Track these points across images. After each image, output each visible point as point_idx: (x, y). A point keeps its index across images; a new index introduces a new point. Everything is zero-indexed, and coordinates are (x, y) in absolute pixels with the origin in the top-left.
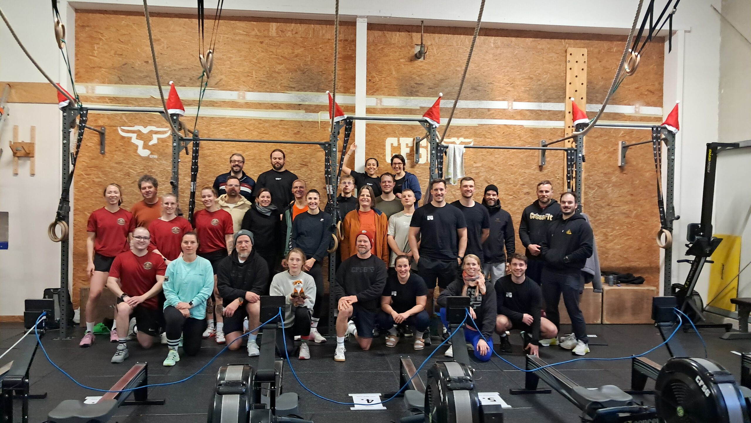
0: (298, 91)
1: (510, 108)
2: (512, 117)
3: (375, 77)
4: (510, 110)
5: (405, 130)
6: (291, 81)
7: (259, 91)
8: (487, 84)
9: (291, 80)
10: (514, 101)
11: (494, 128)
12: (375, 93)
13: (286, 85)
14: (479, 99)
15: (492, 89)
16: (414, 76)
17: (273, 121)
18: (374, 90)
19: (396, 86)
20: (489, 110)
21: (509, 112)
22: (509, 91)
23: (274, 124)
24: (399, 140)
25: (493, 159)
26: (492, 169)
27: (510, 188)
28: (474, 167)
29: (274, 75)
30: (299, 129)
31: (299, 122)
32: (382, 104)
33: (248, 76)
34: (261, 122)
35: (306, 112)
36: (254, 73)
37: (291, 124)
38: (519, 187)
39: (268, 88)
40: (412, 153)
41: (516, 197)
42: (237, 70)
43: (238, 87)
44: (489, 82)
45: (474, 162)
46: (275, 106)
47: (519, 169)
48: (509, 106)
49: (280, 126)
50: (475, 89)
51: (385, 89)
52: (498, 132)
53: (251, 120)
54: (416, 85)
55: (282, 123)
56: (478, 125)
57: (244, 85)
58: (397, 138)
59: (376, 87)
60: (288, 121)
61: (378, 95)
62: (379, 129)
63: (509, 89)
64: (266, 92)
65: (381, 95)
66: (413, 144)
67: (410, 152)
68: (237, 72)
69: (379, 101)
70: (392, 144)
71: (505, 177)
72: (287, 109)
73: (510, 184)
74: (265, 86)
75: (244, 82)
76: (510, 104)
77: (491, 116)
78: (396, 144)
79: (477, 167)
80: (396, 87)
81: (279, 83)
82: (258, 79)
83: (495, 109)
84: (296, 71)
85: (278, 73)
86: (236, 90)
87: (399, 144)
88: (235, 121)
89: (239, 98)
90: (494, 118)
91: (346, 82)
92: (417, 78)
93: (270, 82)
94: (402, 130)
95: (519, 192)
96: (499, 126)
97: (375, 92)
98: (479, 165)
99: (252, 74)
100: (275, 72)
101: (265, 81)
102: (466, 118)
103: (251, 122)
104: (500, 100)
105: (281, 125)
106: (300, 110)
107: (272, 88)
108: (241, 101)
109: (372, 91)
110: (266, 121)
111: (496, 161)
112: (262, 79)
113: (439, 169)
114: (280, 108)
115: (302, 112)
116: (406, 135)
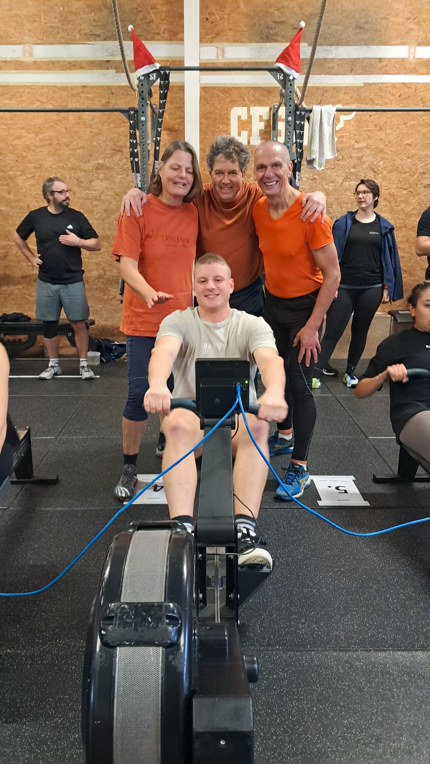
0: (105, 40)
1: (412, 57)
2: (414, 71)
3: (214, 14)
4: (412, 60)
5: (257, 95)
6: (94, 26)
7: (52, 44)
8: (379, 20)
9: (94, 24)
10: (419, 45)
11: (387, 89)
12: (215, 40)
13: (87, 31)
14: (367, 43)
15: (386, 28)
16: (271, 10)
17: (73, 88)
18: (214, 35)
19: (245, 26)
20: (380, 60)
21: (410, 62)
22: (411, 29)
23: (74, 92)
24: (249, 111)
25: (383, 136)
26: (381, 151)
27: (404, 179)
28: (355, 149)
29: (71, 17)
30: (109, 98)
31: (108, 87)
32: (226, 56)
33: (35, 21)
34: (56, 89)
35: (116, 72)
36: (42, 15)
37: (97, 91)
38: (418, 177)
39: (63, 38)
40: (268, 129)
41: (412, 192)
42: (19, 13)
43: (22, 38)
44: (383, 16)
45: (356, 142)
46: (74, 66)
47: (419, 150)
48: (410, 54)
49: (82, 95)
50: (361, 28)
51: (230, 34)
52: (393, 95)
53: (43, 87)
54: (273, 25)
55: (85, 90)
56: (363, 85)
57: (29, 35)
58: (246, 108)
59: (215, 30)
60: (93, 87)
61: (219, 41)
62: (221, 95)
63: (412, 26)
64: (61, 43)
65: (223, 41)
66: (270, 116)
67: (265, 128)
68: (19, 16)
69: (220, 52)
70: (239, 117)
71: (398, 162)
72: (91, 69)
73: (405, 172)
74: (59, 36)
75: (29, 30)
76: (412, 50)
77: (383, 70)
78: (244, 117)
79: (360, 149)
80: (245, 29)
81: (78, 29)
82: (48, 25)
83: (389, 60)
84: (100, 10)
85: (76, 14)
86: (20, 44)
87: (250, 117)
88: (21, 90)
89: (24, 55)
90: (387, 73)
91: (171, 23)
92: (276, 13)
93: (65, 28)
94: (253, 96)
95: (417, 184)
96: (394, 85)
97: (215, 38)
98: (362, 145)
99: (41, 18)
100: (71, 12)
101: (58, 28)
102: (345, 74)
103: (43, 91)
104: (397, 44)
105: (83, 93)
106: (108, 69)
107: (69, 37)
108: (28, 59)
109: (210, 36)
110: (64, 88)
111: (387, 139)
112: (54, 25)
113: (298, 146)
114: (81, 68)
115: (112, 72)
116: (259, 103)
